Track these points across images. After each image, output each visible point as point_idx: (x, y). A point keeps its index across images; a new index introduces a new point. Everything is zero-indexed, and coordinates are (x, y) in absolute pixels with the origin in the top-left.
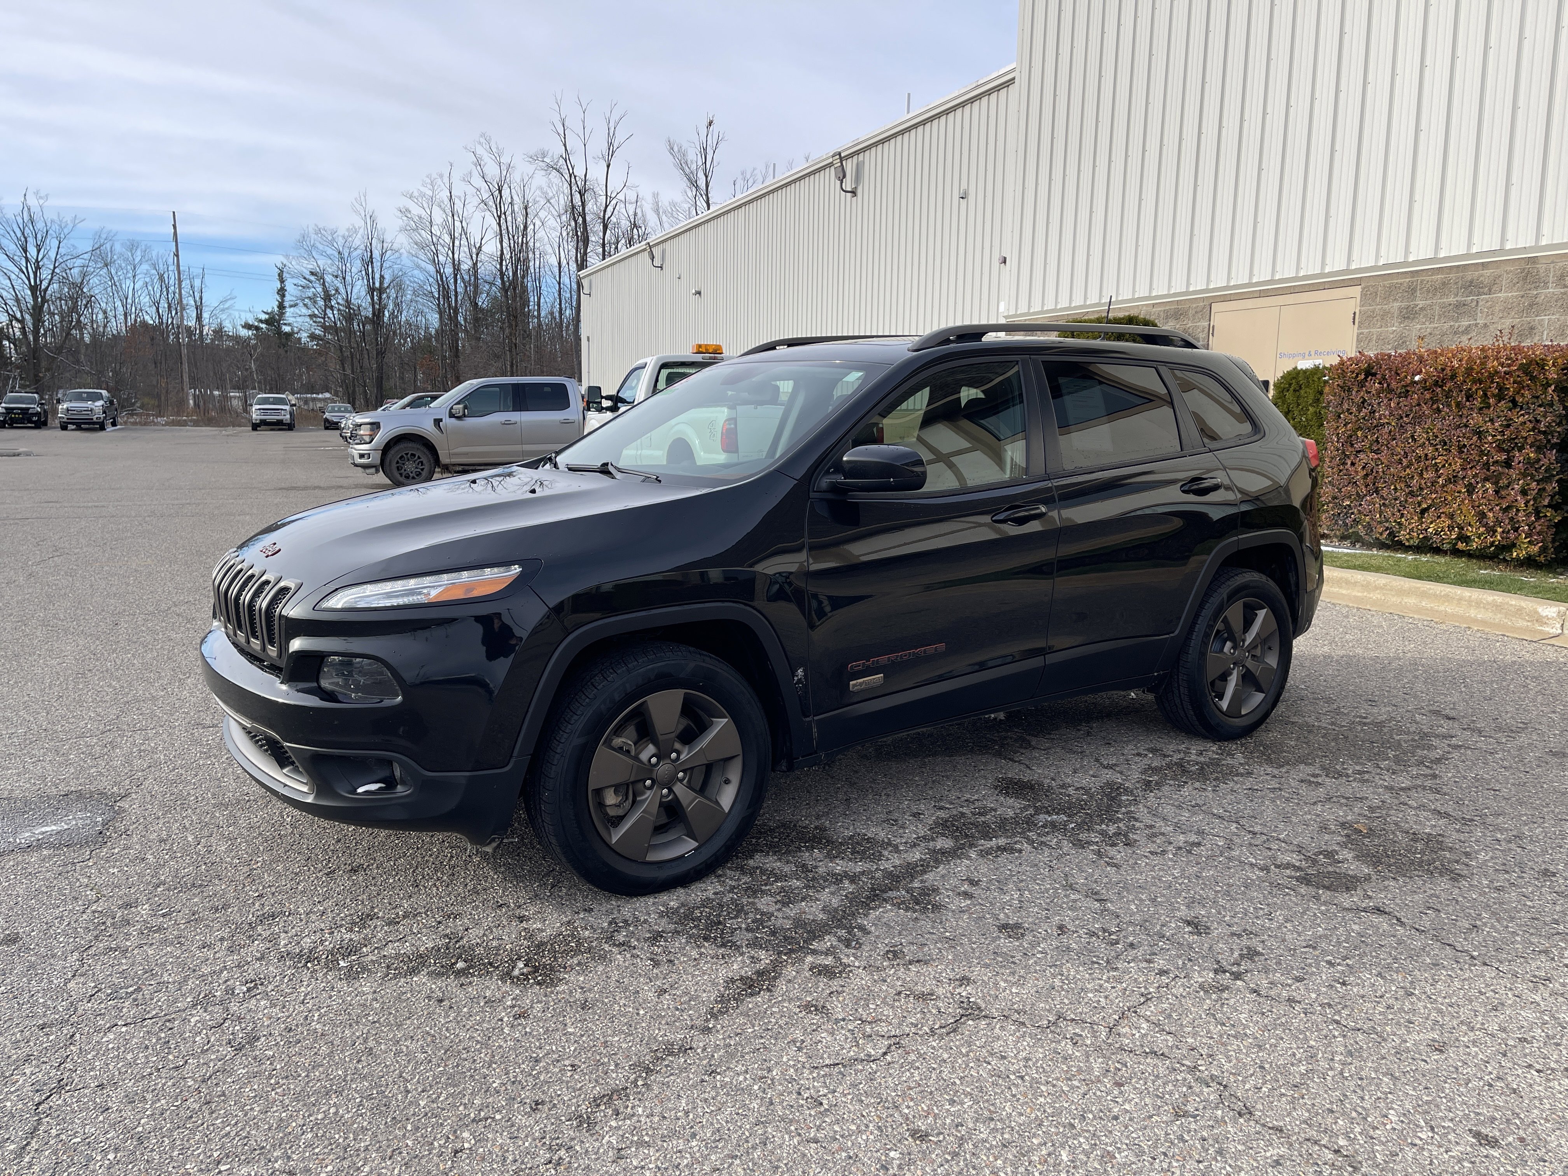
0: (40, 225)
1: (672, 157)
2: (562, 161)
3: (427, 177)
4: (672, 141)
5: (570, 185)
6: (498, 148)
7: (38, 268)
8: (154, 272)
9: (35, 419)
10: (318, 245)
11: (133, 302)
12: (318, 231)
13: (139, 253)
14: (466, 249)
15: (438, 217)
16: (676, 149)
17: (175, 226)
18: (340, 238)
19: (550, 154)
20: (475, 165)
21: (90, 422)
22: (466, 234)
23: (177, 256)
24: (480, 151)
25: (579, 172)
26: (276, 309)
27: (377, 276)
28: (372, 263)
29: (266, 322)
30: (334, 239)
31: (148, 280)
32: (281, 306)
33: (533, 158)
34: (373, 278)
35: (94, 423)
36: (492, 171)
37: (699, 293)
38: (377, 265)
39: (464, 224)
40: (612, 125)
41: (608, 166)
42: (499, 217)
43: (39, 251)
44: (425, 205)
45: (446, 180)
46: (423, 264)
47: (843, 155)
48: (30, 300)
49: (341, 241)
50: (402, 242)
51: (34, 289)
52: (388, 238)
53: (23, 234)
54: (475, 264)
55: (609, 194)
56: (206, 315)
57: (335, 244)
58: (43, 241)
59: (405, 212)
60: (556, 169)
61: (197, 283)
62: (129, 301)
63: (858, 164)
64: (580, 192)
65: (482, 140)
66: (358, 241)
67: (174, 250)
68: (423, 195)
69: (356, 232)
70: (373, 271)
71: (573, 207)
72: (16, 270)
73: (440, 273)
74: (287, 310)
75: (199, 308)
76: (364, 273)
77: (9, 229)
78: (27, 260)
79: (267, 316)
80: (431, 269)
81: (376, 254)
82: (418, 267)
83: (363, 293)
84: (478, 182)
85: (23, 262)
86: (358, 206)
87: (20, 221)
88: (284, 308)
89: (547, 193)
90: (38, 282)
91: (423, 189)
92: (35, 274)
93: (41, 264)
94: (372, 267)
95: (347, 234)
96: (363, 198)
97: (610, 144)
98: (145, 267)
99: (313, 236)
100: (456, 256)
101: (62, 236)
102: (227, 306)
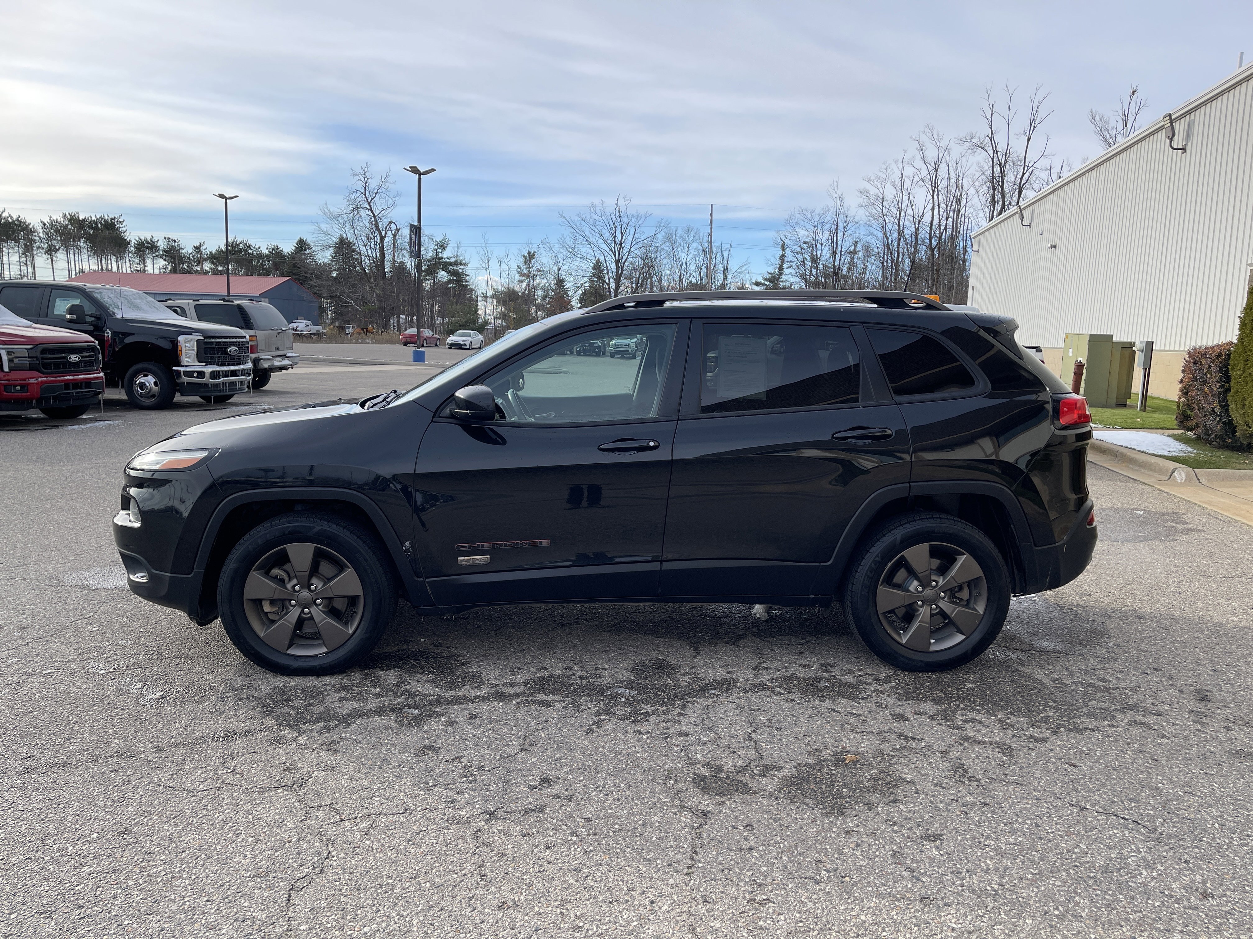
0: (625, 220)
1: (1093, 126)
2: (987, 140)
3: (884, 163)
4: (1094, 111)
5: (993, 160)
6: (938, 135)
7: (621, 247)
8: (700, 247)
9: (597, 350)
10: (800, 221)
11: (686, 269)
12: (801, 212)
13: (692, 235)
14: (911, 219)
15: (890, 193)
16: (1097, 119)
17: (711, 215)
18: (817, 216)
19: (978, 135)
20: (918, 150)
21: (627, 352)
22: (912, 206)
23: (711, 236)
24: (924, 138)
25: (1002, 147)
26: (777, 270)
27: (840, 243)
28: (837, 233)
29: (770, 280)
30: (812, 217)
31: (696, 253)
32: (781, 268)
33: (962, 141)
34: (837, 245)
35: (629, 354)
36: (932, 154)
37: (1055, 247)
38: (840, 234)
39: (911, 198)
40: (1035, 105)
41: (1029, 140)
42: (933, 191)
43: (622, 237)
44: (879, 186)
45: (900, 165)
46: (876, 232)
47: (1173, 117)
48: (614, 270)
49: (817, 218)
50: (861, 215)
51: (617, 262)
52: (851, 213)
53: (614, 224)
54: (917, 230)
55: (1027, 164)
56: (729, 277)
57: (813, 221)
58: (626, 229)
59: (864, 192)
60: (981, 147)
61: (726, 254)
62: (683, 268)
63: (1189, 123)
64: (1000, 165)
65: (927, 130)
66: (829, 218)
67: (709, 231)
68: (878, 178)
69: (828, 210)
70: (837, 239)
71: (993, 177)
72: (608, 250)
73: (886, 237)
74: (785, 270)
75: (726, 271)
76: (830, 241)
77: (607, 223)
78: (615, 243)
79: (770, 276)
80: (880, 235)
81: (841, 227)
82: (871, 234)
83: (828, 255)
84: (919, 163)
85: (613, 245)
86: (831, 190)
87: (613, 217)
88: (783, 269)
89: (983, 167)
90: (620, 257)
91: (879, 174)
92: (619, 252)
93: (623, 245)
94: (837, 236)
95: (822, 212)
96: (835, 184)
97: (1033, 121)
98: (695, 244)
99: (798, 216)
100: (901, 223)
101: (638, 226)
102: (743, 269)
